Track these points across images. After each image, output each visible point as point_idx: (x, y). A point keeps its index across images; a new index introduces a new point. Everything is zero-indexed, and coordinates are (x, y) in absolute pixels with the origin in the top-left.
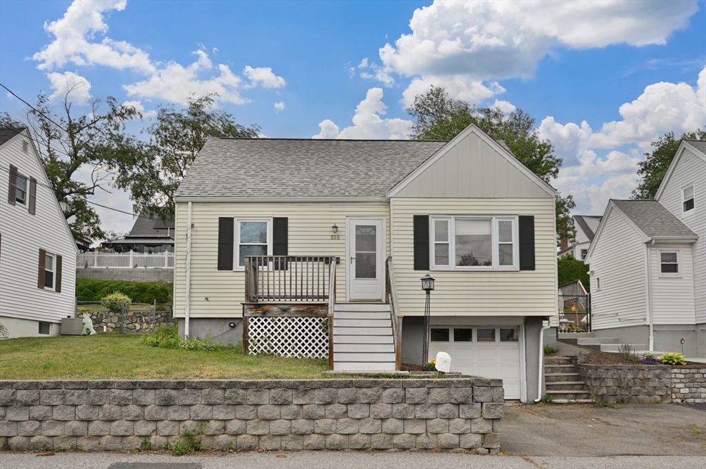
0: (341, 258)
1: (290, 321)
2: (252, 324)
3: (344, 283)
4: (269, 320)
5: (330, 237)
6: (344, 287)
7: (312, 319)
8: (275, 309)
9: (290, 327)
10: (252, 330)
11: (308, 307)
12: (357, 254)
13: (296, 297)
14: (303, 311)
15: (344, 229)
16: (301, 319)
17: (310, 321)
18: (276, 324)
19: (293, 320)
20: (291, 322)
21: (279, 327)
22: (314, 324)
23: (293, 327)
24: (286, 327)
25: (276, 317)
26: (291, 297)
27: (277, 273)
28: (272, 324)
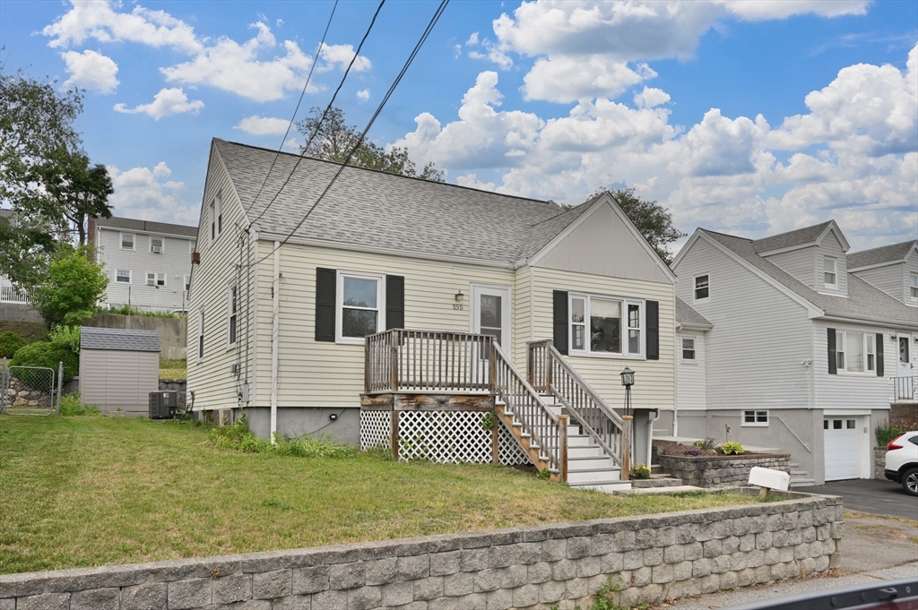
1: (447, 416)
2: (403, 420)
4: (423, 415)
5: (452, 307)
7: (472, 413)
8: (431, 400)
9: (447, 424)
10: (403, 429)
11: (468, 398)
12: (481, 330)
13: (453, 385)
14: (462, 404)
15: (468, 298)
16: (460, 413)
17: (470, 415)
18: (431, 420)
19: (451, 415)
20: (449, 418)
21: (435, 424)
22: (473, 420)
23: (451, 424)
24: (443, 424)
25: (432, 412)
26: (446, 386)
28: (427, 420)
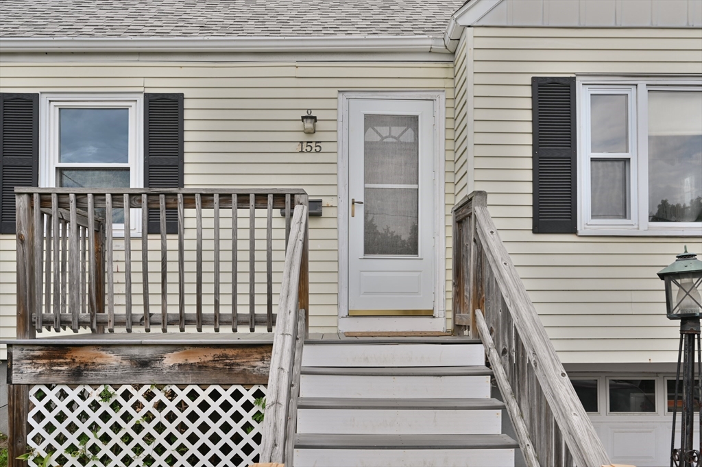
0: (325, 202)
1: (160, 396)
2: (39, 406)
3: (333, 267)
4: (94, 395)
5: (297, 147)
6: (333, 278)
7: (232, 389)
8: (112, 359)
9: (160, 417)
10: (39, 428)
11: (218, 352)
12: (367, 191)
13: (182, 320)
14: (201, 367)
15: (331, 126)
16: (198, 389)
17: (226, 395)
18: (116, 406)
19: (172, 395)
20: (166, 401)
21: (126, 417)
22: (237, 406)
23: (171, 417)
24: (149, 417)
25: (116, 387)
26: (166, 321)
27: (154, 242)
28: (105, 407)
